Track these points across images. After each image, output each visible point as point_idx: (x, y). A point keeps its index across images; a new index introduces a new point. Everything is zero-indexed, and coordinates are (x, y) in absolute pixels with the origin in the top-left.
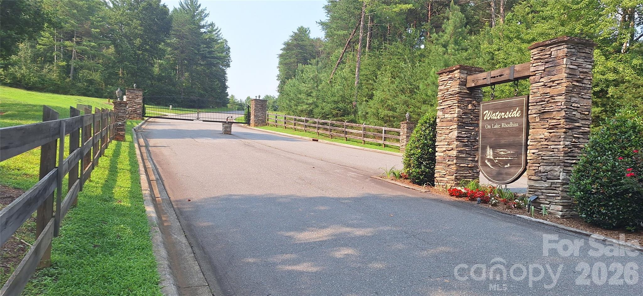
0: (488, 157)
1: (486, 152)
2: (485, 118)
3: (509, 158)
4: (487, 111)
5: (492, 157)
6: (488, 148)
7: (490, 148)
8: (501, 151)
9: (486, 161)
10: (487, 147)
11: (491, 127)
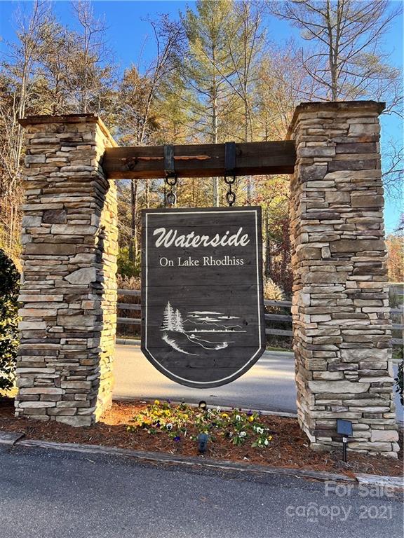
0: (170, 328)
1: (163, 317)
2: (158, 244)
3: (226, 331)
4: (163, 230)
5: (180, 329)
6: (169, 309)
7: (174, 307)
8: (204, 316)
9: (165, 338)
10: (166, 306)
11: (176, 263)
